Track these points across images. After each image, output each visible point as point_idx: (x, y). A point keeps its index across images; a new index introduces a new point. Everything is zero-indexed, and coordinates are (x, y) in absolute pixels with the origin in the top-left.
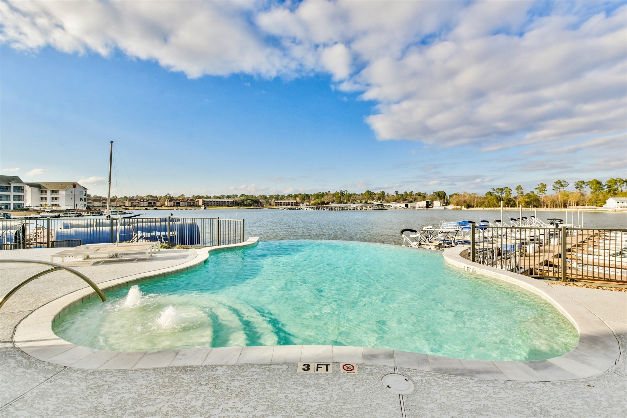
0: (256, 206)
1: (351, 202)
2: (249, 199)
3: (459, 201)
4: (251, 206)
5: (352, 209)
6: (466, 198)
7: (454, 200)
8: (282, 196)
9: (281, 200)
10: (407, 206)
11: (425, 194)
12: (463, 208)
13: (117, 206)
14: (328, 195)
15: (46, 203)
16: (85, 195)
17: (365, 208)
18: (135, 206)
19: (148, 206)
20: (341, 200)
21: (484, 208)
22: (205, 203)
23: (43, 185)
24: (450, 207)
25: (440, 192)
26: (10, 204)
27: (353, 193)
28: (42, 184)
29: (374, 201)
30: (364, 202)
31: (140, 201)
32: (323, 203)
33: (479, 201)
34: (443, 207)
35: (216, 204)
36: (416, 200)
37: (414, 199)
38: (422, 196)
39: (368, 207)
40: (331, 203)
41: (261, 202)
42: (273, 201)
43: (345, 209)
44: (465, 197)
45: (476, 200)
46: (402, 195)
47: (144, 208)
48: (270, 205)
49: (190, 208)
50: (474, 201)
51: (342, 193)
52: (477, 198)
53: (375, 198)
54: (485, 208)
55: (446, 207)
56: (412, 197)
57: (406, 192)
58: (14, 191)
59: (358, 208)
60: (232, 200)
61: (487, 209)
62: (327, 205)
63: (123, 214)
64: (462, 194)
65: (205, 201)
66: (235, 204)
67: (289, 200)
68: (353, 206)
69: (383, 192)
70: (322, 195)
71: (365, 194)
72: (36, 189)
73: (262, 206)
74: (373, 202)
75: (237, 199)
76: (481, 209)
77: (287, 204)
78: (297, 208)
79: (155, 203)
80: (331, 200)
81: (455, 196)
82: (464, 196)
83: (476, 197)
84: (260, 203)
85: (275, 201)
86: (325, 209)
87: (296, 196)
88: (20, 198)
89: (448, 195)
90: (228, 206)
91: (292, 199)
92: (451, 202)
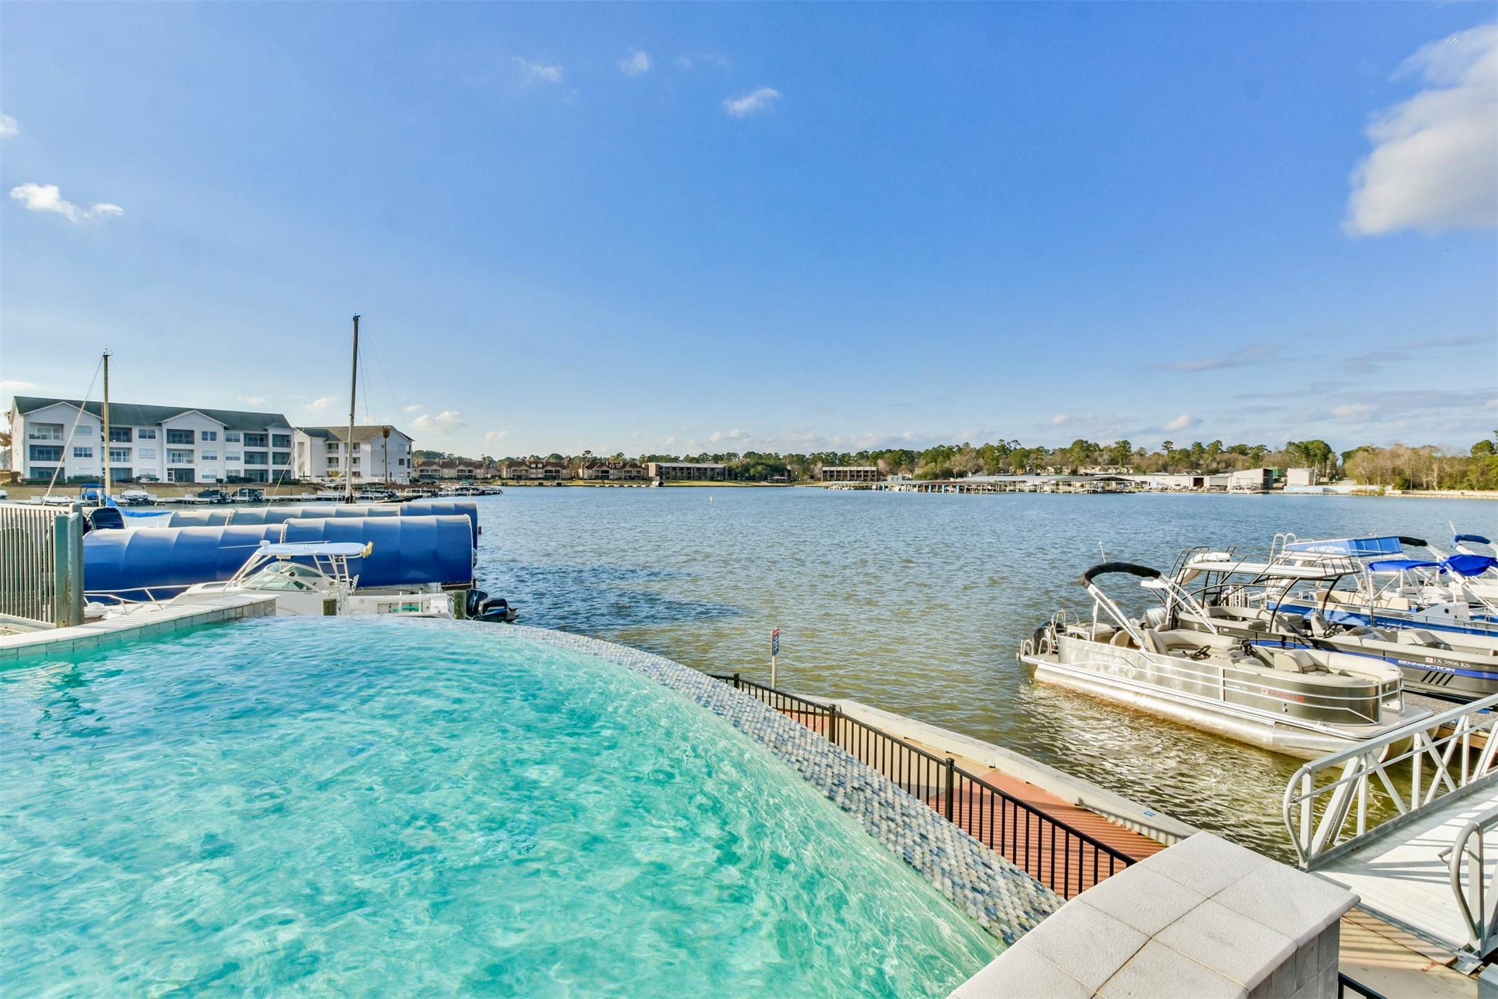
0: (777, 481)
1: (1031, 472)
2: (762, 464)
3: (1375, 468)
4: (765, 479)
5: (1027, 489)
6: (1399, 462)
7: (1356, 466)
8: (844, 456)
9: (841, 464)
10: (1198, 482)
11: (1261, 448)
12: (1389, 490)
13: (487, 478)
14: (962, 454)
15: (337, 469)
16: (409, 453)
17: (1068, 489)
18: (519, 478)
19: (546, 478)
20: (1001, 465)
21: (1466, 492)
22: (662, 473)
23: (334, 432)
24: (1344, 487)
25: (1312, 443)
26: (267, 471)
27: (1034, 446)
28: (331, 430)
29: (1097, 470)
30: (1066, 471)
31: (530, 467)
32: (948, 474)
33: (1448, 469)
34: (1320, 489)
35: (685, 475)
36: (1229, 466)
37: (1223, 465)
38: (1249, 455)
39: (1078, 484)
40: (970, 474)
41: (789, 471)
42: (818, 468)
43: (1008, 489)
44: (1398, 456)
45: (1435, 467)
46: (1186, 453)
47: (536, 483)
48: (812, 477)
49: (630, 483)
50: (1430, 469)
51: (1003, 446)
52: (1440, 460)
53: (1100, 460)
54: (1468, 493)
55: (1329, 487)
56: (1218, 457)
57: (1199, 445)
58: (274, 445)
59: (1046, 488)
60: (722, 466)
61: (1477, 494)
62: (959, 480)
63: (480, 494)
64: (1388, 448)
65: (661, 468)
66: (730, 475)
67: (859, 465)
68: (1031, 481)
69: (1126, 443)
70: (947, 453)
71: (1071, 450)
72: (320, 441)
73: (791, 479)
74: (1092, 471)
75: (734, 462)
76: (1456, 493)
77: (854, 476)
78: (874, 487)
79: (558, 471)
80: (970, 465)
81: (1361, 452)
82: (1394, 455)
83: (1436, 459)
84: (786, 474)
85: (825, 469)
86: (950, 489)
87: (878, 455)
88: (284, 458)
89: (1338, 450)
90: (712, 479)
91: (868, 463)
92: (1348, 473)
